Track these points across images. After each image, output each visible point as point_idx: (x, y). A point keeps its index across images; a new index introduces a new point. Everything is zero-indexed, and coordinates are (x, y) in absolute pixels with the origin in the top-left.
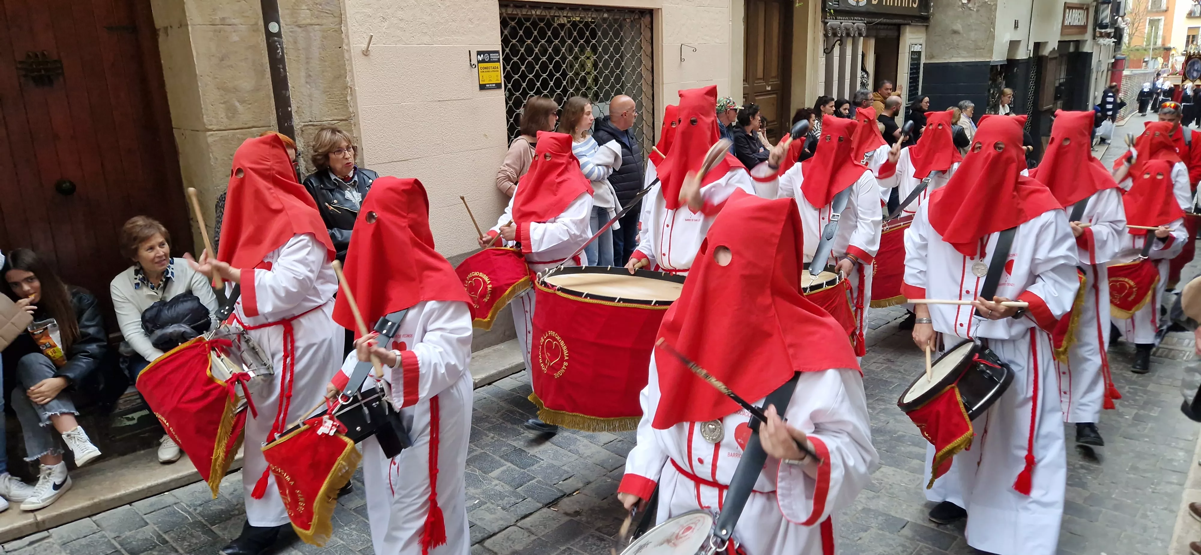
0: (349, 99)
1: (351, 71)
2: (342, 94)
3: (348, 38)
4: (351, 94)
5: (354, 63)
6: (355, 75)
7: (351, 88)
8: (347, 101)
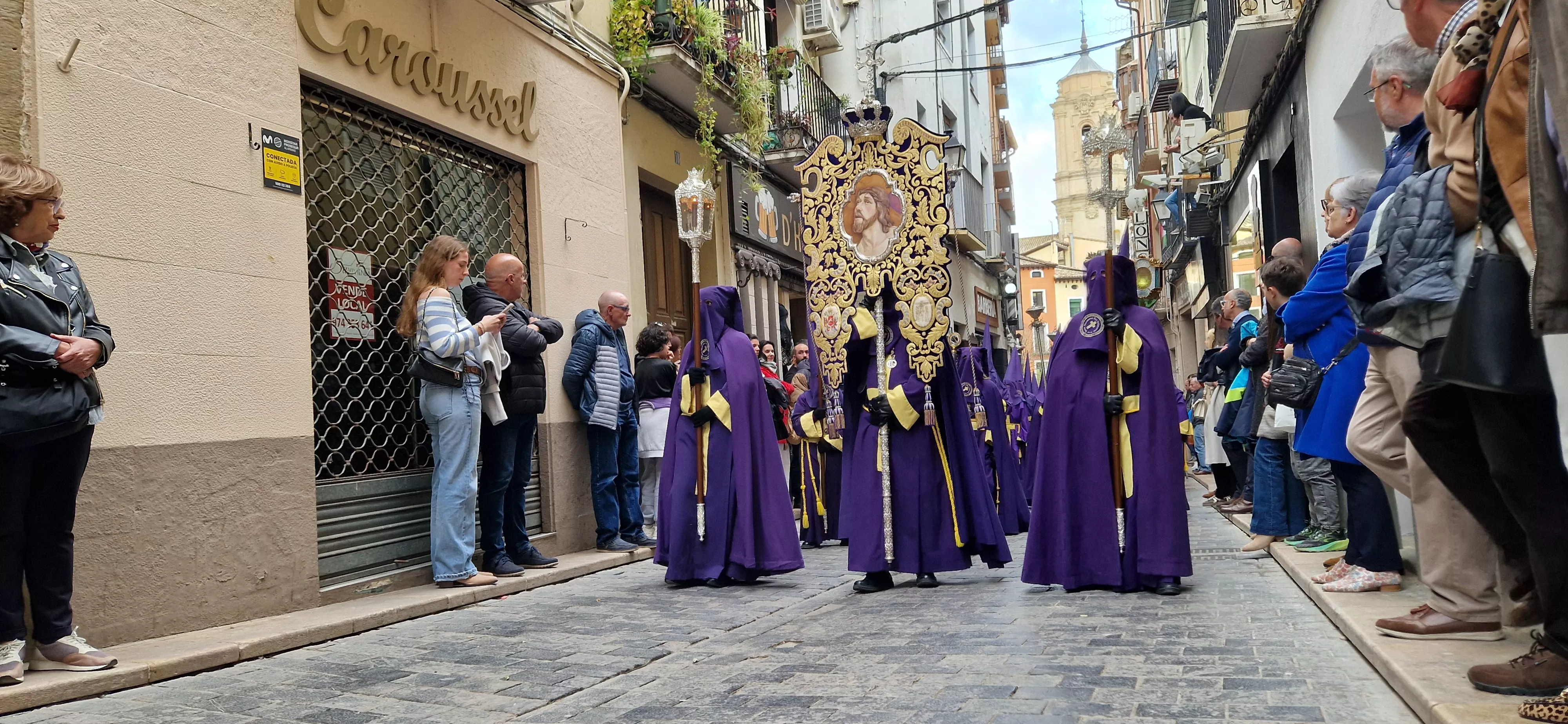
0: (22, 132)
1: (33, 89)
2: (9, 122)
3: (32, 37)
4: (28, 128)
5: (38, 76)
6: (39, 97)
7: (28, 116)
8: (19, 136)
